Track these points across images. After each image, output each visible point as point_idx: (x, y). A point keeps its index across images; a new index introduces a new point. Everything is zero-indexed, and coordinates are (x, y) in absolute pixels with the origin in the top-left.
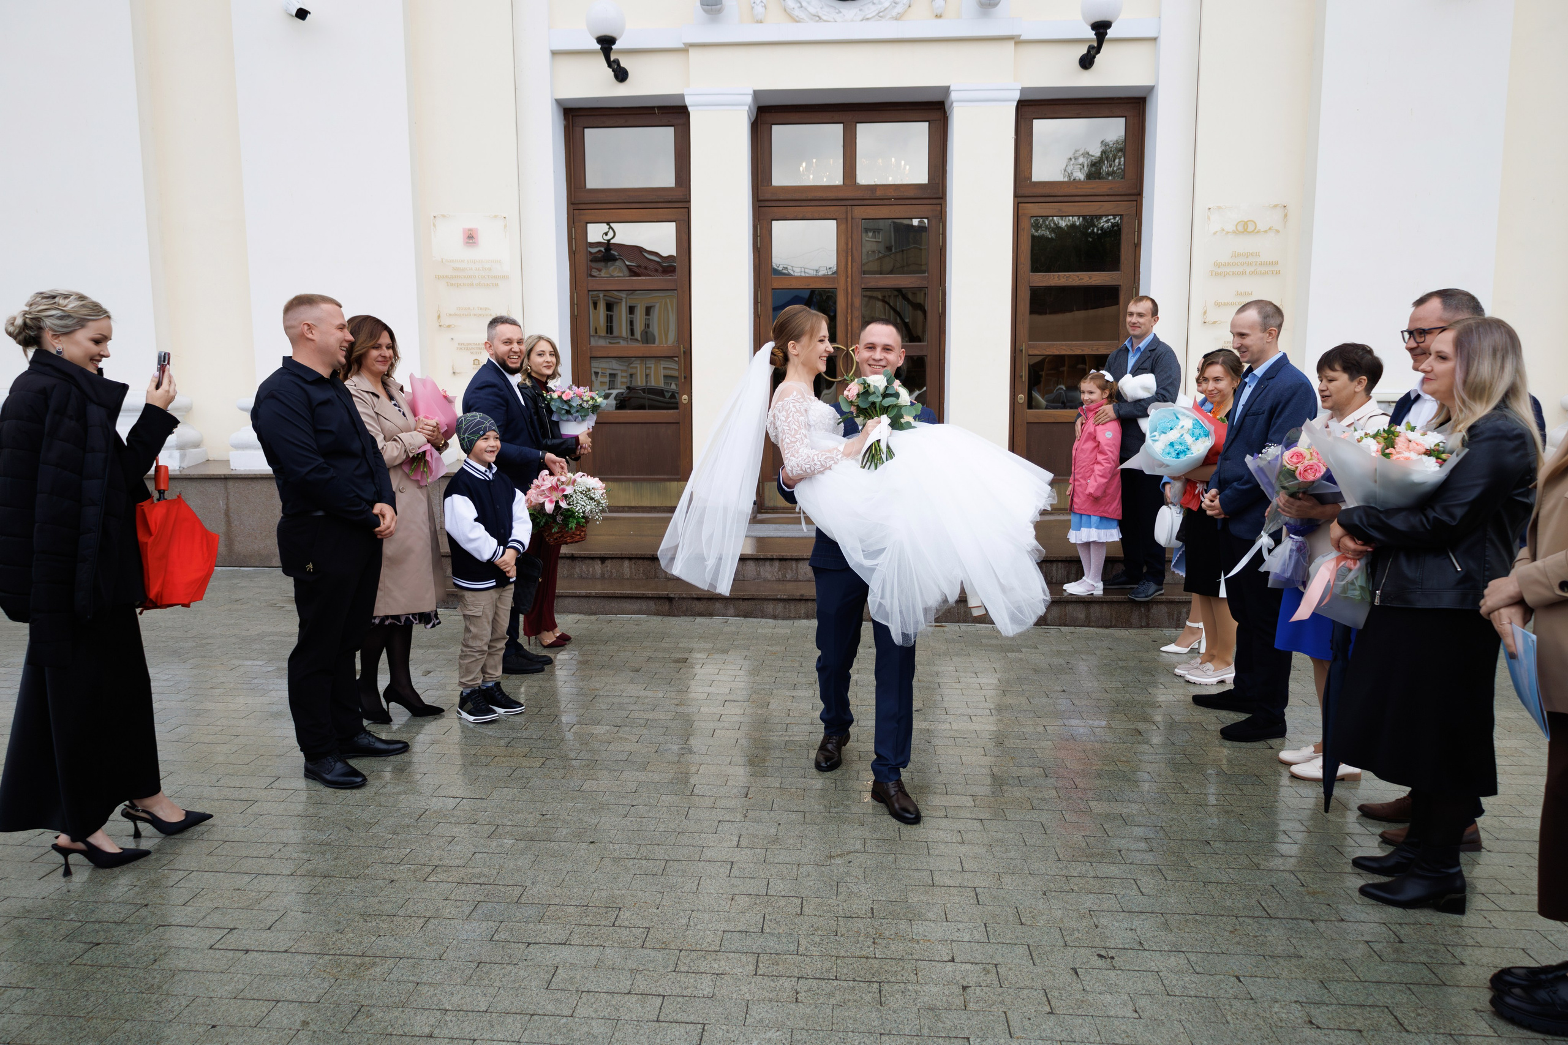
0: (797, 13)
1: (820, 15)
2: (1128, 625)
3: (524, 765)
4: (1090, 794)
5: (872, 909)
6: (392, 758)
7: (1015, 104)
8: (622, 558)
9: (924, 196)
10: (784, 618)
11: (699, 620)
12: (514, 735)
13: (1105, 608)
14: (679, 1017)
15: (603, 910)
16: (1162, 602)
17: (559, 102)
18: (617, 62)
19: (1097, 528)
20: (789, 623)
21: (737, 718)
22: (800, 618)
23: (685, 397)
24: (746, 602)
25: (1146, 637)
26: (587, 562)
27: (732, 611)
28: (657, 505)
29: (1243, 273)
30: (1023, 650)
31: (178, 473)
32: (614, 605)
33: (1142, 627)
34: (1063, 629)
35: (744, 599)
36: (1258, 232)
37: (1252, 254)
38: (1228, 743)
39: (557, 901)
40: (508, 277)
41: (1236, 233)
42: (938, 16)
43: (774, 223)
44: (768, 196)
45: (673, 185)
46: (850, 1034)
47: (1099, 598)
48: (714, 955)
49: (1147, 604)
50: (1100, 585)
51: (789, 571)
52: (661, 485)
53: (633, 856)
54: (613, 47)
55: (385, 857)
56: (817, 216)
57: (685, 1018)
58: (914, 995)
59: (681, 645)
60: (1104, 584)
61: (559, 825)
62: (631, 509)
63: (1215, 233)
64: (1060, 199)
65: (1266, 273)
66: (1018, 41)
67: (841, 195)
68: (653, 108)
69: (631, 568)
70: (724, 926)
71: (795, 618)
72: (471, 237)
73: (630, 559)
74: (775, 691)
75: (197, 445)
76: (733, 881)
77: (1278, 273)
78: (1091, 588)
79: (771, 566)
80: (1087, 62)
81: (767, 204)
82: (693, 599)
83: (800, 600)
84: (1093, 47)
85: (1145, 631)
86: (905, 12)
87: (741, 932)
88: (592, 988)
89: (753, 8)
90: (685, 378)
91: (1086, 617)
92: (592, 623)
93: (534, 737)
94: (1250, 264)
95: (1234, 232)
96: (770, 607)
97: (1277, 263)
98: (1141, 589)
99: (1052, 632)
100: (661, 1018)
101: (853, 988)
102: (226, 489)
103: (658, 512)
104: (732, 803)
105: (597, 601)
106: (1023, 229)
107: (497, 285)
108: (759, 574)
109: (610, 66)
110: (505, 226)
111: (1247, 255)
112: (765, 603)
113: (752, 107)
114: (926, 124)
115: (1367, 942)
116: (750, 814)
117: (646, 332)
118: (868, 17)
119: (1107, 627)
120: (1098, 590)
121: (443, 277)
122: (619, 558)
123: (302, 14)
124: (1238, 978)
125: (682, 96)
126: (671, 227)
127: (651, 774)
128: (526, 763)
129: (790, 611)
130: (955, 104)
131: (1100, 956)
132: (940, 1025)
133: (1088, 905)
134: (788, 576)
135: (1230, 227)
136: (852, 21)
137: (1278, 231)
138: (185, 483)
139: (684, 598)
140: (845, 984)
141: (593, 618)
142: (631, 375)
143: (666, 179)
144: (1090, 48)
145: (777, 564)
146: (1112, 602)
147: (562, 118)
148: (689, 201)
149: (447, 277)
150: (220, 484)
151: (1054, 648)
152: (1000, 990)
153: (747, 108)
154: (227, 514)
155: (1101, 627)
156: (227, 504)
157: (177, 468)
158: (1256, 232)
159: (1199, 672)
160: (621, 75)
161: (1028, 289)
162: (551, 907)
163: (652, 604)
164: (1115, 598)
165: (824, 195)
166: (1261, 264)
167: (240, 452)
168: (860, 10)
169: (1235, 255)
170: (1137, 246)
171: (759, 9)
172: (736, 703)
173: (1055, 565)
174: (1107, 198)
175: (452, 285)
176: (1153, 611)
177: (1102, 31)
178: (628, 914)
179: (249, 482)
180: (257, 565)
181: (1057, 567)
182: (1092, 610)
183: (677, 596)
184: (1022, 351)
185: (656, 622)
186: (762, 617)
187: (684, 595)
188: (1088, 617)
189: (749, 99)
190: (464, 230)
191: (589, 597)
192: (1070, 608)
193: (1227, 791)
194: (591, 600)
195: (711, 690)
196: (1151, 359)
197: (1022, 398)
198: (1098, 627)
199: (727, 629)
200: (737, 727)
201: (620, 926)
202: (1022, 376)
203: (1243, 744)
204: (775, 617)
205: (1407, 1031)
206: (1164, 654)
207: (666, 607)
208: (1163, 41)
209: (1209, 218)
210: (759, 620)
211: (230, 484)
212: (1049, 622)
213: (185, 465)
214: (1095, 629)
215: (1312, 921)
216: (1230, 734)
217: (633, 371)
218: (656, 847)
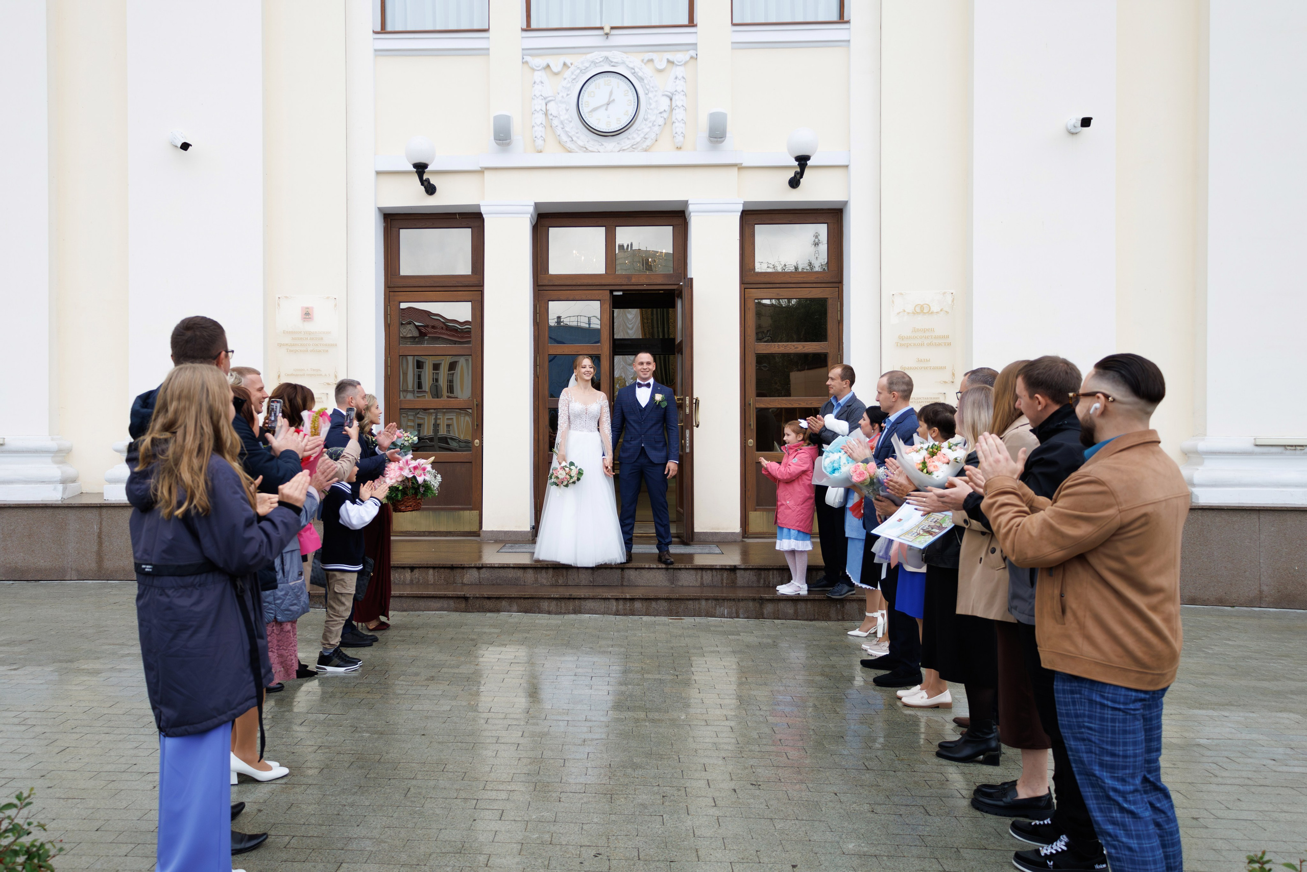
0: (570, 145)
1: (587, 147)
2: (827, 618)
3: (368, 697)
4: (768, 713)
5: (610, 764)
6: (273, 694)
7: (739, 214)
8: (428, 567)
9: (670, 283)
10: (556, 614)
11: (489, 614)
12: (358, 681)
13: (809, 605)
14: (488, 807)
15: (436, 765)
16: (853, 600)
17: (380, 209)
18: (428, 180)
19: (796, 539)
20: (561, 616)
21: (520, 672)
22: (569, 613)
23: (477, 441)
24: (527, 601)
25: (841, 627)
26: (399, 570)
27: (515, 608)
28: (452, 529)
29: (922, 345)
30: (741, 634)
31: (60, 502)
32: (422, 603)
33: (839, 620)
34: (776, 621)
35: (525, 598)
36: (932, 313)
37: (928, 330)
38: (878, 688)
39: (404, 761)
40: (336, 345)
41: (915, 313)
42: (679, 148)
43: (550, 303)
44: (546, 282)
45: (470, 273)
46: (592, 814)
47: (804, 596)
48: (508, 783)
49: (842, 601)
50: (805, 587)
51: (561, 578)
52: (456, 513)
53: (452, 741)
54: (426, 170)
55: (285, 742)
56: (584, 297)
57: (491, 807)
58: (632, 799)
59: (475, 630)
60: (808, 587)
61: (399, 727)
62: (431, 533)
63: (898, 314)
64: (778, 285)
65: (940, 345)
66: (740, 167)
67: (604, 282)
68: (455, 214)
69: (434, 575)
70: (514, 771)
71: (565, 613)
72: (307, 315)
73: (434, 568)
74: (548, 658)
75: (74, 481)
76: (519, 752)
77: (949, 344)
78: (798, 589)
79: (547, 573)
80: (794, 183)
81: (544, 288)
82: (485, 598)
83: (569, 599)
84: (798, 173)
85: (840, 623)
86: (653, 144)
87: (525, 774)
88: (433, 796)
89: (534, 141)
90: (477, 425)
91: (795, 613)
92: (405, 617)
93: (373, 682)
94: (927, 338)
95: (913, 313)
96: (545, 605)
97: (948, 337)
98: (836, 589)
99: (767, 623)
100: (476, 808)
101: (595, 796)
102: (100, 515)
103: (453, 536)
104: (518, 716)
105: (408, 600)
106: (749, 309)
107: (327, 351)
108: (536, 580)
109: (422, 184)
110: (336, 305)
111: (924, 331)
112: (542, 601)
113: (533, 215)
114: (671, 228)
115: (925, 781)
116: (530, 721)
117: (437, 386)
118: (624, 148)
119: (811, 620)
120: (804, 590)
121: (284, 345)
122: (425, 567)
123: (185, 146)
124: (836, 794)
125: (479, 206)
126: (467, 306)
127: (459, 702)
128: (369, 696)
129: (561, 607)
130: (692, 214)
131: (752, 784)
132: (646, 811)
133: (751, 763)
134: (560, 582)
135: (910, 308)
136: (612, 151)
137: (947, 312)
138: (66, 511)
139: (477, 598)
140: (590, 795)
141: (405, 613)
142: (419, 425)
143: (464, 268)
144: (796, 173)
145: (551, 572)
146: (814, 600)
147: (383, 220)
148: (483, 286)
149: (287, 345)
150: (95, 512)
151: (766, 633)
152: (686, 797)
153: (529, 216)
154: (99, 537)
155: (807, 620)
156: (100, 529)
157: (60, 499)
158: (930, 313)
159: (876, 647)
160: (430, 190)
161: (755, 355)
162: (401, 764)
163: (452, 603)
164: (817, 597)
165: (590, 282)
166: (935, 337)
167: (112, 486)
168: (618, 143)
169: (915, 330)
170: (840, 322)
171: (540, 142)
172: (520, 664)
173: (771, 573)
174: (814, 285)
175: (291, 351)
176: (846, 607)
177: (803, 162)
178: (451, 766)
179: (120, 510)
180: (122, 578)
181: (773, 574)
182: (799, 607)
183: (471, 596)
184: (750, 404)
185: (455, 616)
186: (539, 613)
187: (478, 595)
188: (796, 612)
189: (531, 209)
190: (302, 308)
191: (402, 597)
192: (782, 605)
193: (866, 713)
194: (404, 600)
195: (498, 656)
196: (847, 412)
197: (751, 442)
198: (804, 620)
199: (511, 620)
200: (520, 677)
201: (447, 772)
202: (750, 425)
203: (889, 688)
204: (549, 613)
205: (930, 815)
206: (850, 637)
207: (463, 605)
208: (852, 167)
209: (893, 302)
210: (537, 615)
211: (104, 511)
212: (765, 616)
213: (65, 497)
214: (801, 622)
215: (894, 772)
216: (879, 682)
217: (420, 421)
218: (467, 737)
